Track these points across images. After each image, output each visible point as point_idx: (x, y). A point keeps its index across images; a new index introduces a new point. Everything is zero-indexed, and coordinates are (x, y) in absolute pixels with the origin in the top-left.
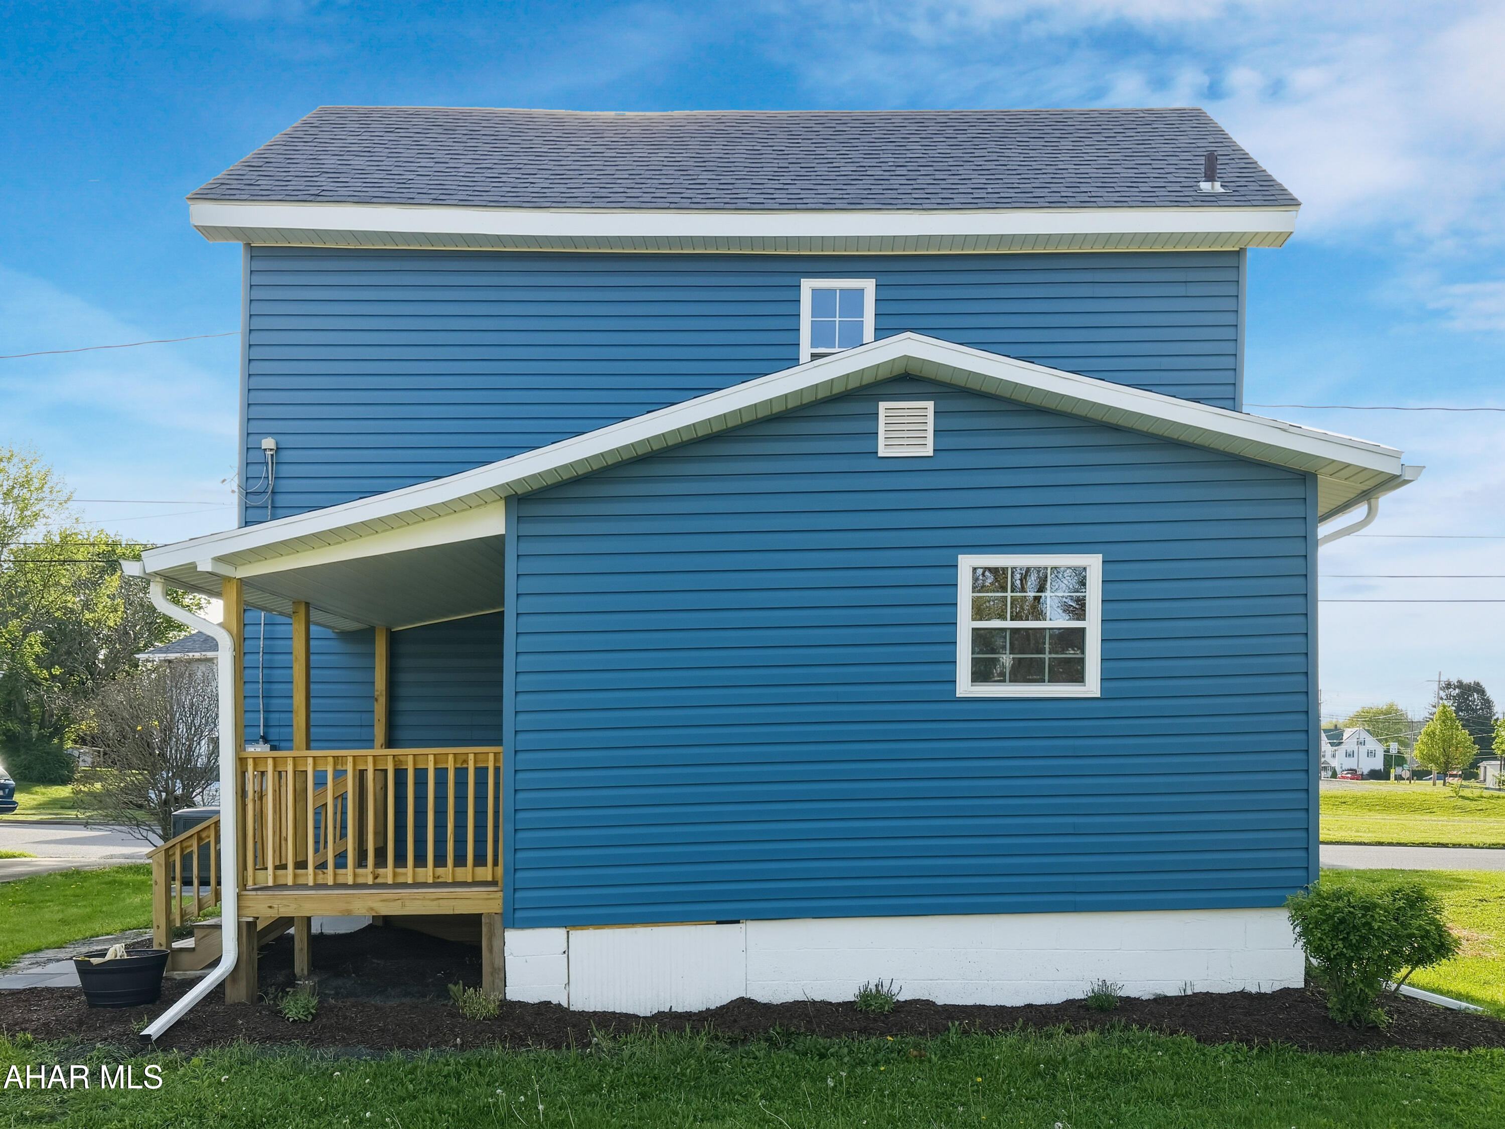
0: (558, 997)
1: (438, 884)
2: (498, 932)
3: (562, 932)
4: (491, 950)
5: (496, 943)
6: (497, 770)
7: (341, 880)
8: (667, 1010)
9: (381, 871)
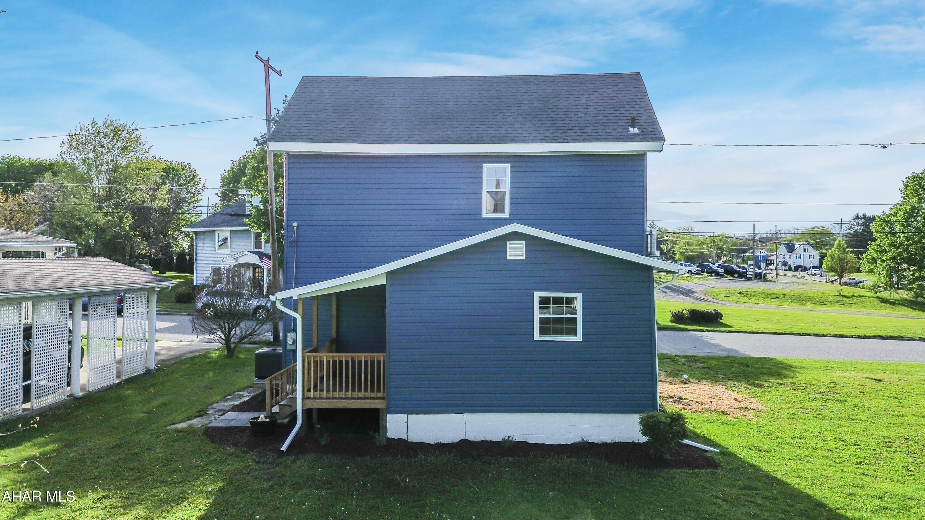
0: (404, 437)
1: (365, 398)
2: (384, 415)
3: (405, 415)
4: (382, 421)
5: (384, 418)
6: (384, 361)
7: (334, 396)
8: (439, 442)
9: (347, 393)
